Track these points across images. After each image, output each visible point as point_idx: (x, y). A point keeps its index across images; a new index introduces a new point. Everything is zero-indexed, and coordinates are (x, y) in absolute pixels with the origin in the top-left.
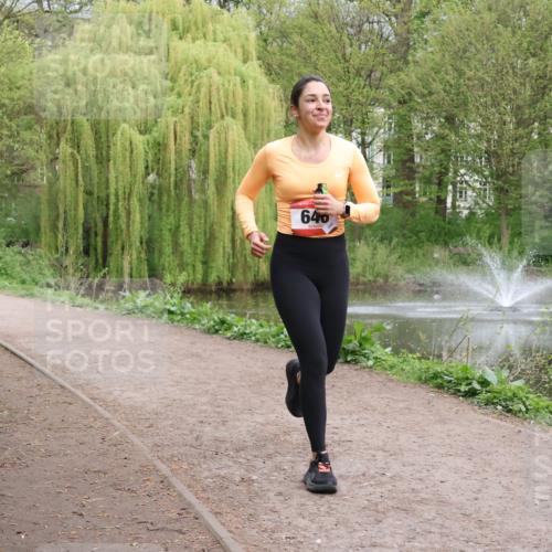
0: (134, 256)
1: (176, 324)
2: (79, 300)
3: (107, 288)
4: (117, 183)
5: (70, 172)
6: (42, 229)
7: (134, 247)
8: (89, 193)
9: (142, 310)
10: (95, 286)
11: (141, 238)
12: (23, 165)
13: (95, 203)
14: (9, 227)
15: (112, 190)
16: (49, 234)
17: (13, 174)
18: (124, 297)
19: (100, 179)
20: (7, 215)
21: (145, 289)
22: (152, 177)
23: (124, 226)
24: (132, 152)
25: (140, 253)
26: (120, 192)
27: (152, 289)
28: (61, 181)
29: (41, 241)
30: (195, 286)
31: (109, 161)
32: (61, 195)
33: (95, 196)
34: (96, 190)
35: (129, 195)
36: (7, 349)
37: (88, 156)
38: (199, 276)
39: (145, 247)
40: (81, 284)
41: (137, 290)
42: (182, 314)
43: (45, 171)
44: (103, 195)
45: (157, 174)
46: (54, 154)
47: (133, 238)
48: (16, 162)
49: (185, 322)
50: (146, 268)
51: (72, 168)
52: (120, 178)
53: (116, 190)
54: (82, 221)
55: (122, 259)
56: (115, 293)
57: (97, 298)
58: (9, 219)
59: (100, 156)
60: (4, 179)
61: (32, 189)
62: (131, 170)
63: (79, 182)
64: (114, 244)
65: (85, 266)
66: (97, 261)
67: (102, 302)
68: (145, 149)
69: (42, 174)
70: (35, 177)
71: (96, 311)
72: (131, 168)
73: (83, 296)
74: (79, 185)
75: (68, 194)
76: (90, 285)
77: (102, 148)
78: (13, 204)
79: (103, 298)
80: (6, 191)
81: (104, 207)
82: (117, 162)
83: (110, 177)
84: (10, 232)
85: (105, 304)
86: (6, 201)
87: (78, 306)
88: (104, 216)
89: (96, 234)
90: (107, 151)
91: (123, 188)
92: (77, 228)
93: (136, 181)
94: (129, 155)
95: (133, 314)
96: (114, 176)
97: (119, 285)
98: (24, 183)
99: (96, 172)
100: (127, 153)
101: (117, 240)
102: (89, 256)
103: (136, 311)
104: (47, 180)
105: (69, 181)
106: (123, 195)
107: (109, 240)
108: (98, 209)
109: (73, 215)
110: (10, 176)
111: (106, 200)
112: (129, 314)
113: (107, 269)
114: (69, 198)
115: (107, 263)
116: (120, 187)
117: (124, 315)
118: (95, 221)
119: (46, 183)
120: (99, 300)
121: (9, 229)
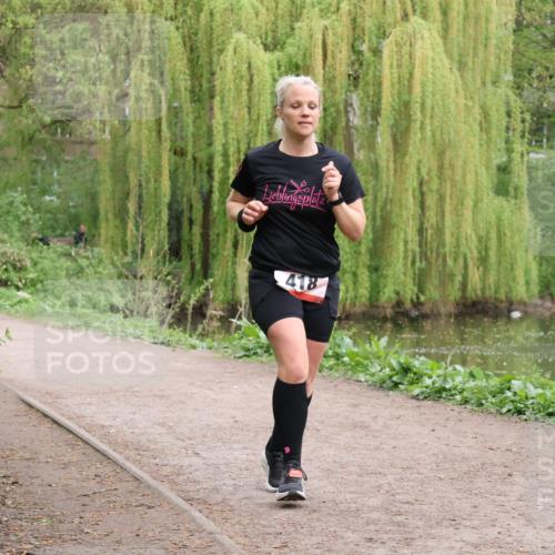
1: (326, 372)
2: (165, 332)
3: (210, 312)
4: (226, 134)
6: (102, 213)
8: (179, 152)
10: (190, 311)
13: (189, 168)
14: (49, 211)
15: (218, 147)
16: (113, 222)
17: (55, 122)
18: (238, 328)
19: (198, 128)
20: (44, 192)
24: (251, 81)
26: (232, 150)
28: (133, 133)
29: (99, 234)
30: (358, 309)
31: (212, 97)
32: (132, 157)
33: (190, 157)
34: (190, 149)
36: (46, 416)
37: (176, 90)
38: (364, 292)
42: (337, 356)
44: (202, 156)
49: (341, 368)
52: (231, 127)
53: (224, 145)
54: (167, 200)
55: (234, 263)
56: (225, 322)
57: (195, 329)
58: (47, 198)
59: (197, 90)
60: (40, 132)
61: (85, 147)
62: (249, 113)
63: (163, 134)
64: (221, 238)
65: (175, 276)
66: (193, 266)
67: (203, 336)
68: (273, 74)
69: (103, 123)
70: (91, 128)
71: (192, 351)
72: (249, 108)
73: (171, 326)
74: (163, 139)
75: (144, 154)
76: (183, 309)
77: (202, 76)
78: (55, 174)
79: (204, 329)
80: (43, 151)
81: (205, 176)
82: (226, 99)
83: (215, 125)
84: (49, 219)
85: (208, 340)
86: (43, 168)
87: (162, 343)
88: (205, 189)
89: (191, 222)
90: (210, 81)
91: (236, 143)
92: (160, 212)
93: (257, 130)
94: (247, 87)
95: (254, 357)
96: (221, 122)
97: (230, 308)
98: (73, 138)
99: (191, 117)
100: (244, 83)
101: (226, 231)
102: (180, 260)
103: (259, 351)
104: (110, 132)
105: (146, 132)
106: (236, 155)
107: (213, 232)
108: (195, 180)
109: (152, 190)
110: (50, 126)
111: (207, 164)
112: (248, 356)
113: (211, 280)
114: (145, 162)
115: (210, 272)
116: (230, 141)
117: (240, 357)
118: (189, 200)
119: (109, 137)
120: (198, 333)
121: (49, 216)
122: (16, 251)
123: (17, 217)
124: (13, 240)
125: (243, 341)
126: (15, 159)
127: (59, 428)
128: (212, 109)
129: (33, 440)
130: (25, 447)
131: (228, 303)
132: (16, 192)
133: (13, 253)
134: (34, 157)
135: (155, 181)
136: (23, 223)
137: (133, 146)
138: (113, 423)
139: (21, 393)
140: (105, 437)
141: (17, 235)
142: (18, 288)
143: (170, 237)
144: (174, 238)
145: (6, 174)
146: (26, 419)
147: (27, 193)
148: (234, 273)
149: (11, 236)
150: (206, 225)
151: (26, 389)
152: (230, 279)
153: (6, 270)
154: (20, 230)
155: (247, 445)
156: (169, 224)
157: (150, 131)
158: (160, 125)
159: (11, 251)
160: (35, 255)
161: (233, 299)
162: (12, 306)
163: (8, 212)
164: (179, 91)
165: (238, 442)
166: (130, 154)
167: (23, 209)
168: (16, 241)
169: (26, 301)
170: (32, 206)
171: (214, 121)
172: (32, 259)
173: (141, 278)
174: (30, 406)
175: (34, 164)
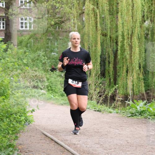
0: (135, 77)
2: (99, 107)
3: (117, 98)
4: (123, 28)
5: (92, 22)
7: (135, 71)
8: (105, 35)
9: (141, 113)
10: (109, 98)
11: (140, 64)
12: (61, 18)
13: (108, 41)
14: (53, 59)
15: (120, 33)
17: (56, 24)
18: (129, 105)
19: (112, 25)
20: (52, 51)
21: (143, 99)
22: (147, 23)
23: (128, 57)
24: (133, 6)
25: (139, 74)
26: (125, 34)
27: (148, 100)
28: (86, 27)
31: (118, 13)
33: (108, 37)
34: (109, 34)
35: (131, 36)
36: (52, 140)
37: (103, 10)
39: (142, 70)
40: (100, 96)
41: (137, 100)
43: (76, 21)
44: (114, 36)
45: (151, 21)
46: (82, 10)
47: (134, 64)
48: (57, 16)
50: (143, 84)
51: (93, 19)
52: (125, 24)
53: (122, 32)
54: (99, 54)
55: (127, 79)
56: (123, 102)
57: (111, 105)
58: (53, 54)
59: (111, 10)
60: (50, 27)
61: (67, 33)
62: (132, 19)
63: (98, 28)
64: (121, 69)
65: (103, 84)
66: (110, 80)
67: (114, 108)
68: (142, 3)
69: (74, 23)
70: (70, 26)
71: (110, 114)
72: (132, 17)
73: (101, 104)
74: (98, 30)
75: (91, 36)
76: (106, 97)
77: (113, 5)
78: (56, 44)
79: (115, 105)
80: (51, 35)
81: (115, 44)
82: (123, 14)
83: (119, 24)
84: (54, 62)
85: (117, 110)
86: (51, 42)
87: (98, 111)
88: (115, 49)
89: (109, 63)
90: (117, 7)
91: (127, 31)
92: (97, 59)
93: (136, 26)
94: (131, 9)
95: (135, 117)
96: (121, 23)
97: (125, 97)
98: (63, 30)
99: (109, 21)
100: (130, 7)
101: (123, 66)
102: (105, 78)
103: (137, 114)
104: (77, 27)
105: (92, 27)
106: (127, 36)
107: (118, 67)
108: (111, 46)
109: (94, 50)
110: (54, 25)
111: (116, 39)
112: (132, 116)
113: (117, 85)
114: (91, 39)
115: (117, 82)
116: (125, 30)
117: (130, 117)
118: (108, 54)
119: (77, 29)
120: (112, 107)
121: (53, 60)
122: (41, 74)
123: (41, 61)
124: (40, 70)
125: (131, 110)
126: (40, 38)
127: (57, 145)
128: (117, 17)
129: (47, 150)
130: (44, 152)
131: (124, 95)
132: (41, 51)
133: (39, 75)
134: (48, 37)
135: (95, 46)
136: (43, 63)
137: (86, 33)
138: (79, 143)
139: (42, 131)
140: (76, 148)
141: (41, 68)
142: (41, 89)
143: (101, 68)
144: (103, 69)
145: (37, 44)
146: (44, 141)
147: (45, 52)
148: (127, 83)
149: (39, 69)
150: (115, 64)
151: (44, 129)
152: (125, 85)
153: (37, 82)
154: (42, 66)
155: (133, 152)
156: (100, 63)
157: (93, 27)
158: (97, 24)
159: (39, 74)
160: (48, 76)
161: (126, 93)
162: (39, 96)
163: (38, 59)
164: (104, 11)
165: (129, 151)
166: (85, 36)
167: (44, 58)
168: (41, 70)
169: (45, 94)
170: (47, 56)
171: (118, 22)
172: (46, 77)
173: (89, 85)
174: (46, 136)
175: (48, 40)
